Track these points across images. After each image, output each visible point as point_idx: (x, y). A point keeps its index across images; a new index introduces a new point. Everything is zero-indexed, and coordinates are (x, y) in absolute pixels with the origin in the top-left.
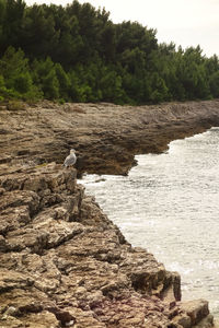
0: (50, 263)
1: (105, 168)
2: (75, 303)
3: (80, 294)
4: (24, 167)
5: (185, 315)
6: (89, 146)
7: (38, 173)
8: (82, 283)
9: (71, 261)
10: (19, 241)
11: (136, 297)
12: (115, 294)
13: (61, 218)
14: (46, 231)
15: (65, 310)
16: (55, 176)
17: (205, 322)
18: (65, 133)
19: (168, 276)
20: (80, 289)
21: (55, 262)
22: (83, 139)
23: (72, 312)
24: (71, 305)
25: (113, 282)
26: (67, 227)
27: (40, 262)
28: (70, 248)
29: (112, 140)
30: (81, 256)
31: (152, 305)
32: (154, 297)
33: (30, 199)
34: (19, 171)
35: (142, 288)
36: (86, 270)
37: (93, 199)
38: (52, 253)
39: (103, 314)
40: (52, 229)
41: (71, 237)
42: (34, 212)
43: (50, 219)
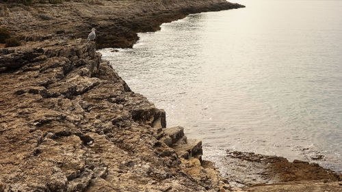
0: (77, 104)
1: (117, 42)
2: (93, 130)
3: (96, 124)
4: (61, 42)
5: (168, 137)
6: (107, 27)
7: (70, 45)
8: (98, 117)
9: (92, 103)
10: (56, 90)
11: (135, 125)
12: (120, 123)
13: (85, 75)
14: (75, 84)
15: (87, 134)
16: (81, 47)
17: (181, 140)
18: (89, 19)
19: (157, 112)
20: (97, 121)
21: (80, 104)
22: (102, 23)
23: (91, 135)
24: (91, 131)
25: (119, 116)
26: (89, 81)
27: (70, 104)
28: (91, 95)
29: (122, 23)
30: (98, 100)
31: (145, 130)
32: (148, 126)
33: (64, 62)
34: (57, 44)
35: (139, 120)
36: (101, 108)
37: (108, 63)
38: (79, 98)
39: (112, 137)
40: (79, 82)
41: (92, 87)
42: (67, 71)
43: (78, 76)
